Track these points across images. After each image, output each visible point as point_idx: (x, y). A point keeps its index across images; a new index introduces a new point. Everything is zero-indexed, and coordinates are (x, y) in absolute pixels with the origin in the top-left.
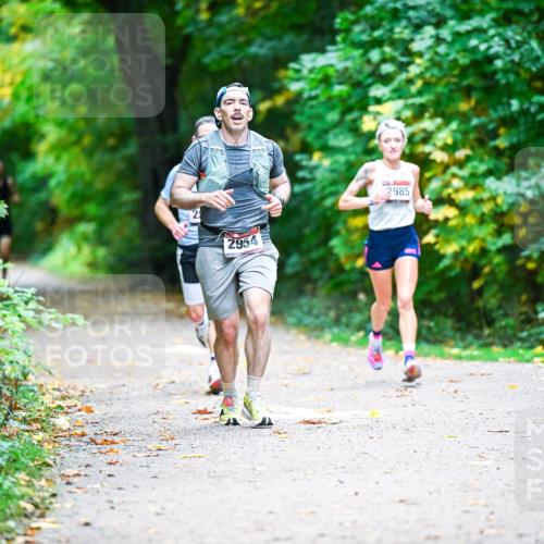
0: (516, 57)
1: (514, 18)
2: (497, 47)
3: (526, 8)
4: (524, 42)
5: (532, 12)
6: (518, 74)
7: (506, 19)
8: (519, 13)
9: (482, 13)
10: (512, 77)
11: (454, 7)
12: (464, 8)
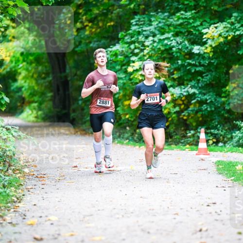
0: (180, 47)
1: (180, 34)
2: (174, 43)
3: (183, 31)
4: (183, 42)
5: (185, 32)
6: (181, 53)
7: (177, 34)
8: (181, 32)
9: (168, 33)
10: (178, 54)
11: (158, 30)
12: (163, 30)
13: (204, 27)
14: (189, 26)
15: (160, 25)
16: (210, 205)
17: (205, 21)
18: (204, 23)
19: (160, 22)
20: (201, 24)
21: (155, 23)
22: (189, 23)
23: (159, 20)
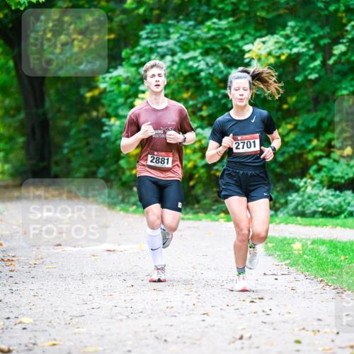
0: (211, 71)
1: (211, 52)
2: (202, 65)
3: (216, 47)
4: (216, 63)
5: (219, 49)
6: (212, 80)
7: (206, 53)
8: (213, 50)
9: (194, 50)
10: (209, 82)
11: (180, 47)
12: (185, 47)
13: (246, 41)
14: (225, 41)
15: (183, 39)
16: (255, 300)
17: (247, 33)
18: (246, 36)
19: (182, 35)
20: (242, 38)
21: (174, 37)
22: (224, 36)
23: (181, 31)
